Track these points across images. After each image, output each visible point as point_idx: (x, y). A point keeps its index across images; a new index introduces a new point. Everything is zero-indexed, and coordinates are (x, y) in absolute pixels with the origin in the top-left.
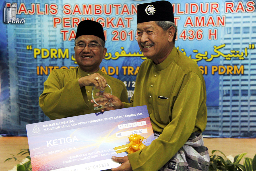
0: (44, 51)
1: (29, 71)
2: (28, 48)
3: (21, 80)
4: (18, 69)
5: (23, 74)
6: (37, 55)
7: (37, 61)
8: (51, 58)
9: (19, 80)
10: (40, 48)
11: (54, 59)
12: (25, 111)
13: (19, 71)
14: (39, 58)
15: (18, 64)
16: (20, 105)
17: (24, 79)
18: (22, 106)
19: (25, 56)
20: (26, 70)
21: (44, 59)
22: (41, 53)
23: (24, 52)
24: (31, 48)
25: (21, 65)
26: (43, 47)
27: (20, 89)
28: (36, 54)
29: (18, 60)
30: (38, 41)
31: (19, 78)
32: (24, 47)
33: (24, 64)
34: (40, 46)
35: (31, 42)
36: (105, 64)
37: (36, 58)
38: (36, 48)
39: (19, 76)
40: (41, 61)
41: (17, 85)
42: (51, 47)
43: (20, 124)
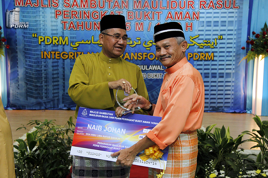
0: (47, 39)
1: (34, 56)
2: (33, 36)
3: (28, 63)
4: (26, 53)
5: (30, 58)
6: (41, 42)
7: (41, 47)
8: (53, 44)
9: (26, 63)
10: (44, 36)
11: (56, 45)
12: (31, 89)
13: (26, 55)
14: (43, 45)
15: (25, 49)
16: (27, 84)
17: (30, 61)
18: (29, 85)
19: (31, 42)
20: (32, 54)
21: (47, 45)
22: (44, 40)
23: (30, 39)
24: (36, 36)
25: (28, 49)
26: (46, 35)
27: (27, 71)
28: (40, 40)
29: (25, 45)
30: (42, 30)
31: (26, 61)
32: (30, 35)
33: (30, 49)
34: (44, 34)
35: (36, 31)
36: (99, 50)
37: (40, 45)
38: (40, 36)
39: (26, 59)
40: (44, 46)
41: (24, 67)
42: (53, 35)
43: (27, 99)
